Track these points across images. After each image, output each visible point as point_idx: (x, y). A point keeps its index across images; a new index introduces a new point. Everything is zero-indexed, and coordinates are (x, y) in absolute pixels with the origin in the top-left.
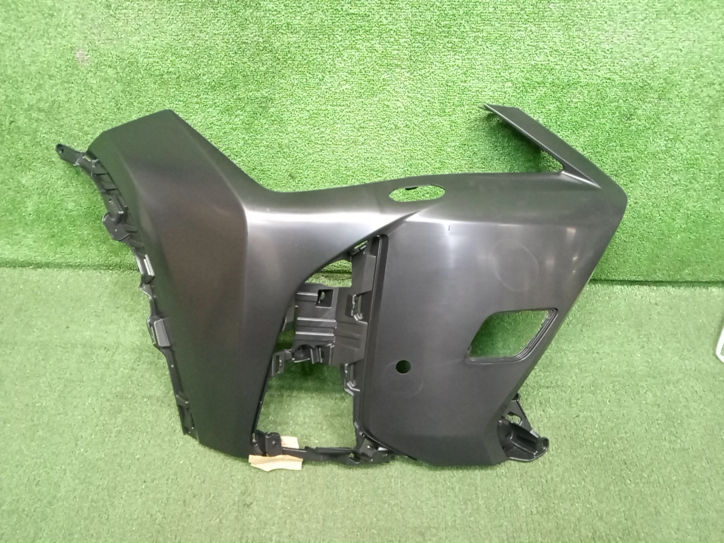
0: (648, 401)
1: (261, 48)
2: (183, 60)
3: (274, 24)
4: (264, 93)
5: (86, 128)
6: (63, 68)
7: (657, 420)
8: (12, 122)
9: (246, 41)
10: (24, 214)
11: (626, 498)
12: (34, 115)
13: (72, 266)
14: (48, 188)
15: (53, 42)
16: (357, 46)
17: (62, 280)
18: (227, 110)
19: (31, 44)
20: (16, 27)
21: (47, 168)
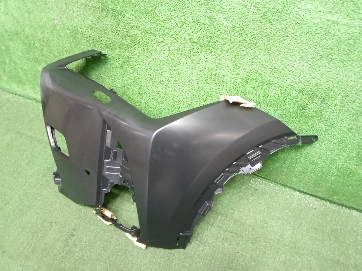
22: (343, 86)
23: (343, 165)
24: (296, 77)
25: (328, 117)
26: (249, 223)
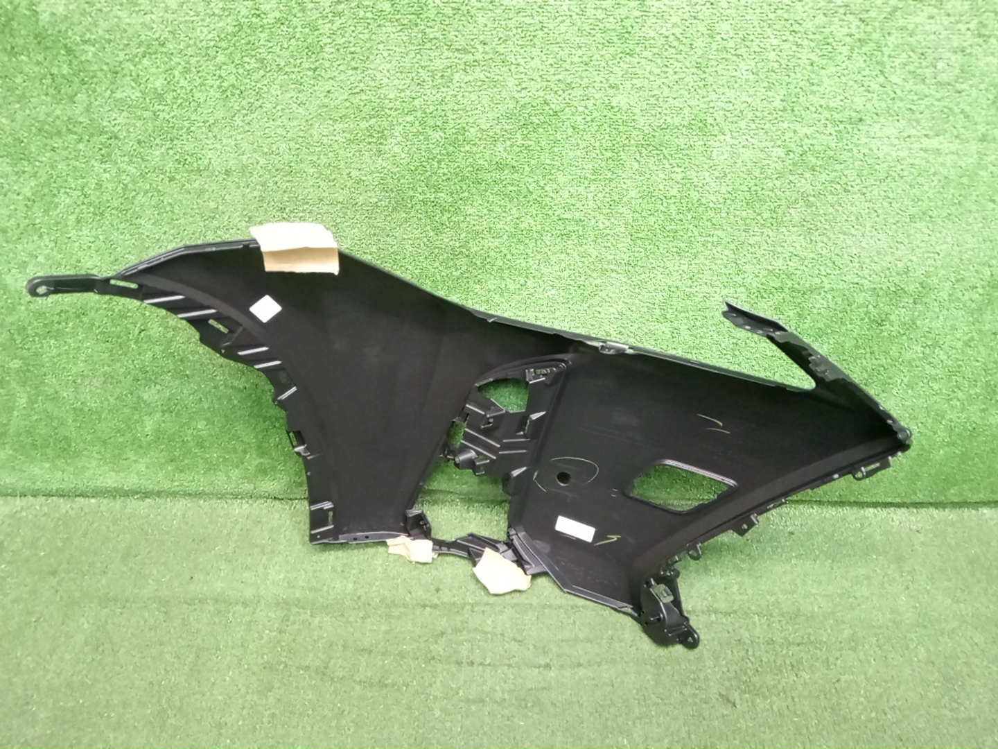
22: (953, 263)
23: (959, 418)
24: (864, 266)
25: (928, 330)
26: (820, 610)
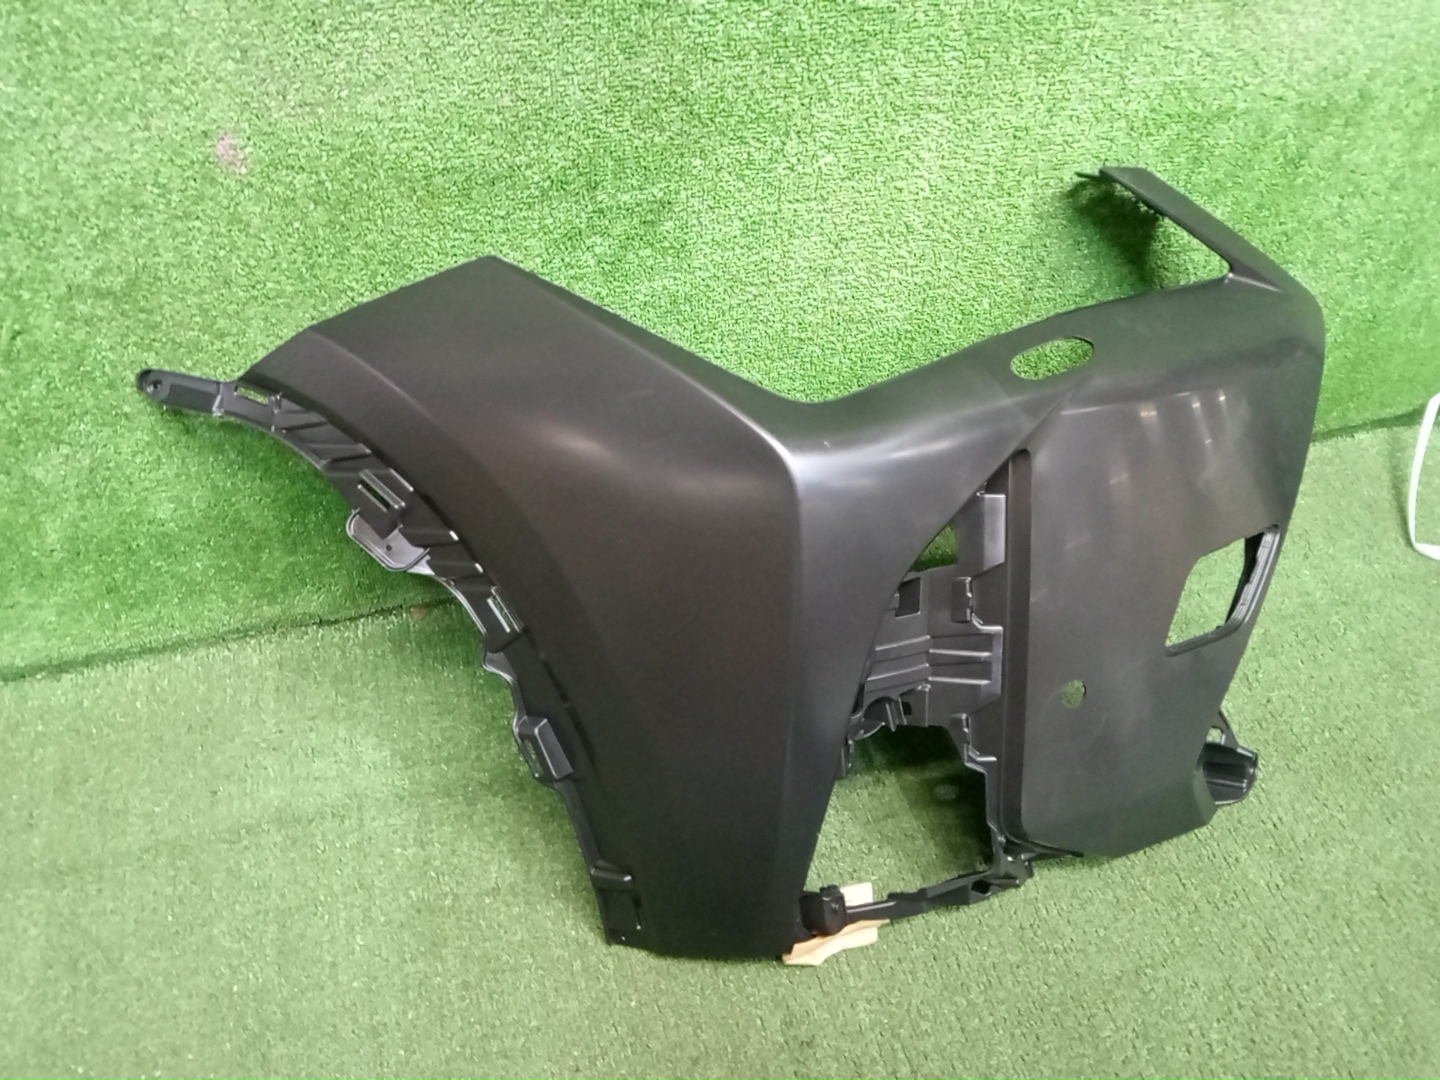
0: (1354, 645)
1: (664, 96)
2: (484, 137)
3: (699, 40)
4: (655, 191)
5: (221, 323)
6: (177, 184)
7: (1381, 674)
8: (19, 333)
9: (635, 83)
10: (34, 553)
11: (1394, 816)
12: (82, 308)
13: (151, 651)
14: (107, 480)
15: (154, 122)
16: (862, 74)
17: (141, 688)
18: (570, 238)
19: (93, 134)
20: (56, 94)
21: (107, 431)
